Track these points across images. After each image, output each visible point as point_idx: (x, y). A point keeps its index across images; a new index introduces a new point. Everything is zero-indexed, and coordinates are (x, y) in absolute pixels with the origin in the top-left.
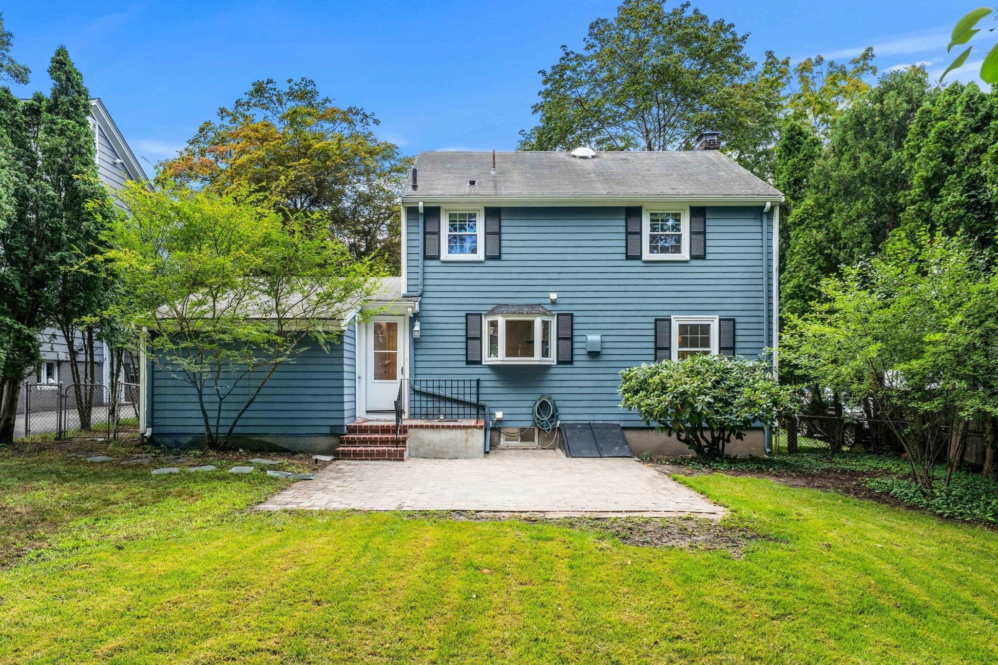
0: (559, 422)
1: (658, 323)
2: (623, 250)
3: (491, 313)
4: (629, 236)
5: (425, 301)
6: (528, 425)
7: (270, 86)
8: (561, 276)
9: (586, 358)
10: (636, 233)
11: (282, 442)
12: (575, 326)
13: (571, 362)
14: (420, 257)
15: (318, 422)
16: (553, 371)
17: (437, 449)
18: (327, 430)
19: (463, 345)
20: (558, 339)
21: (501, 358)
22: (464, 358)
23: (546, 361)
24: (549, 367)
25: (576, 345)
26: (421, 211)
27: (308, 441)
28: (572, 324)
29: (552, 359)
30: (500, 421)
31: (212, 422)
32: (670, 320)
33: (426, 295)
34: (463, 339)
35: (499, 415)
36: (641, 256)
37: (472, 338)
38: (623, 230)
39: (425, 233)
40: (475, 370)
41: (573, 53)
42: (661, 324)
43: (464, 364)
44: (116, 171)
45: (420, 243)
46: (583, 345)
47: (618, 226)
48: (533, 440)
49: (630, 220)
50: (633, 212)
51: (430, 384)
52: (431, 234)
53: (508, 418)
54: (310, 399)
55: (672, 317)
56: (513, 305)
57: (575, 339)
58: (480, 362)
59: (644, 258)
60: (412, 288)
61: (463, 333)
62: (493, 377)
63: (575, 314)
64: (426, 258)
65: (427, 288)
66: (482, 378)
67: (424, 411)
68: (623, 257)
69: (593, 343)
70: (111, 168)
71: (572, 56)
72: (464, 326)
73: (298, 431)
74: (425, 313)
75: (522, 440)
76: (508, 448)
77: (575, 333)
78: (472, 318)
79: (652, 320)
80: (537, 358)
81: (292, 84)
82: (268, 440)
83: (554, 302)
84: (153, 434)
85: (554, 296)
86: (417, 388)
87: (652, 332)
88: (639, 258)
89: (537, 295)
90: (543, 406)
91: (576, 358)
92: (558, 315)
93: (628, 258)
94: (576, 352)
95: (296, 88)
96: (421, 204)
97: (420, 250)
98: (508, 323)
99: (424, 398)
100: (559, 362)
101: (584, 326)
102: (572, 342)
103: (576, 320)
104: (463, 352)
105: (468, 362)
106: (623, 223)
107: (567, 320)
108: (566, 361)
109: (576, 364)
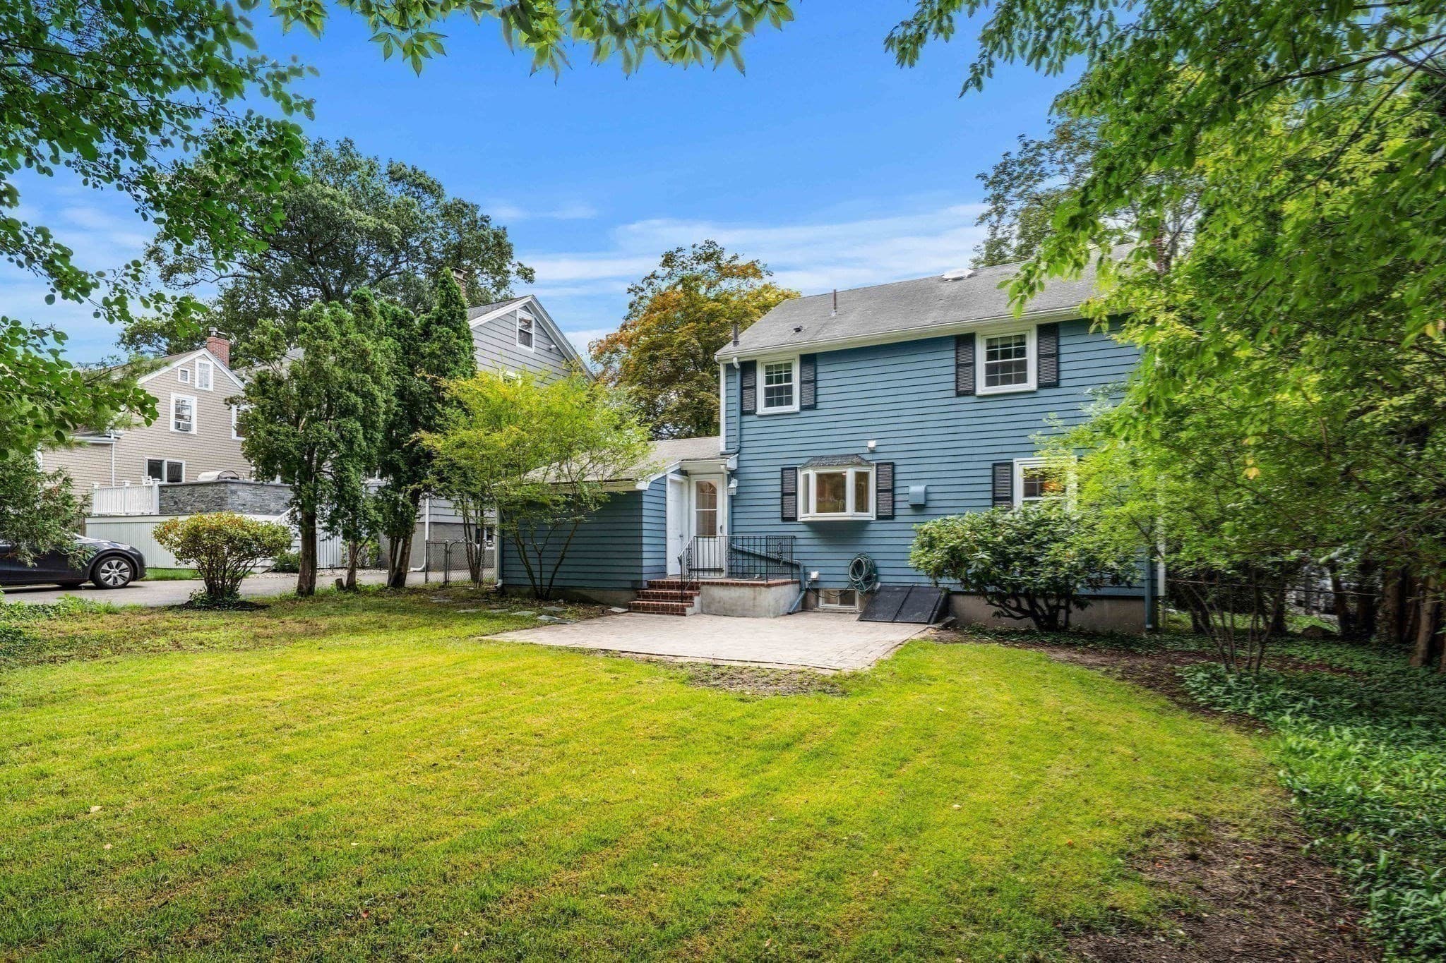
0: (879, 585)
1: (997, 468)
2: (953, 386)
3: (805, 466)
4: (961, 369)
5: (743, 457)
6: (844, 586)
7: (680, 254)
8: (881, 421)
9: (910, 512)
10: (969, 364)
11: (595, 595)
12: (898, 477)
13: (892, 517)
14: (737, 413)
15: (623, 577)
16: (872, 527)
17: (727, 606)
18: (629, 585)
19: (779, 502)
20: (878, 491)
21: (813, 515)
22: (779, 515)
23: (862, 516)
24: (868, 522)
25: (898, 498)
26: (737, 366)
27: (614, 594)
28: (894, 474)
29: (871, 515)
30: (815, 581)
31: (537, 575)
32: (1011, 464)
33: (744, 451)
34: (779, 495)
35: (814, 575)
36: (974, 390)
37: (788, 494)
38: (953, 362)
39: (742, 388)
40: (790, 528)
41: (1032, 141)
42: (1001, 471)
43: (779, 521)
44: (552, 356)
45: (737, 400)
46: (907, 498)
47: (946, 360)
48: (853, 603)
49: (961, 350)
50: (964, 341)
51: (746, 542)
52: (747, 389)
53: (823, 578)
54: (617, 555)
55: (1015, 460)
56: (827, 457)
57: (898, 491)
58: (795, 519)
59: (979, 392)
60: (730, 446)
61: (778, 488)
62: (810, 535)
63: (897, 462)
64: (743, 413)
65: (745, 444)
66: (797, 535)
67: (740, 570)
68: (953, 393)
69: (916, 494)
70: (547, 354)
71: (1033, 145)
72: (779, 482)
73: (606, 584)
74: (742, 470)
75: (842, 603)
76: (825, 611)
77: (898, 484)
78: (788, 473)
79: (989, 465)
80: (849, 513)
81: (696, 249)
82: (584, 592)
83: (873, 451)
84: (503, 585)
85: (872, 444)
86: (734, 546)
87: (989, 480)
88: (972, 393)
89: (854, 444)
90: (858, 567)
91: (898, 512)
92: (878, 464)
93: (959, 394)
94: (898, 505)
95: (701, 252)
96: (735, 360)
97: (737, 407)
98: (820, 476)
99: (740, 557)
100: (879, 518)
101: (908, 476)
102: (894, 495)
103: (898, 469)
104: (779, 508)
105: (784, 519)
106: (953, 354)
107: (889, 469)
108: (887, 517)
109: (898, 519)
